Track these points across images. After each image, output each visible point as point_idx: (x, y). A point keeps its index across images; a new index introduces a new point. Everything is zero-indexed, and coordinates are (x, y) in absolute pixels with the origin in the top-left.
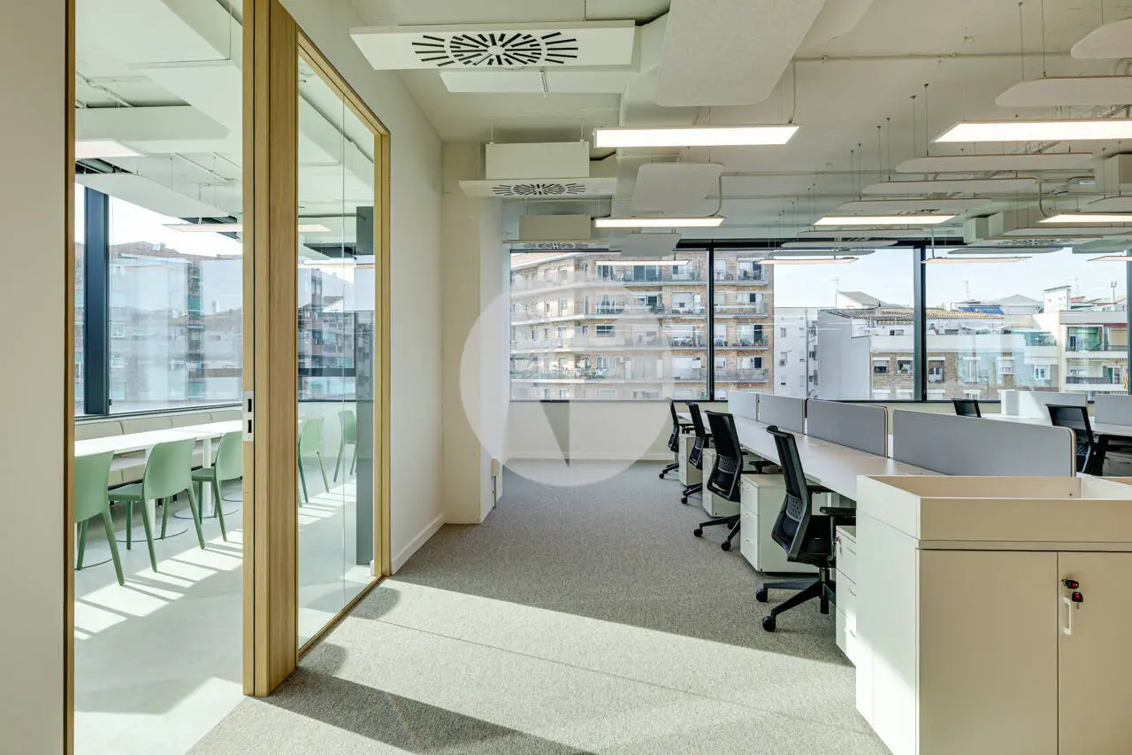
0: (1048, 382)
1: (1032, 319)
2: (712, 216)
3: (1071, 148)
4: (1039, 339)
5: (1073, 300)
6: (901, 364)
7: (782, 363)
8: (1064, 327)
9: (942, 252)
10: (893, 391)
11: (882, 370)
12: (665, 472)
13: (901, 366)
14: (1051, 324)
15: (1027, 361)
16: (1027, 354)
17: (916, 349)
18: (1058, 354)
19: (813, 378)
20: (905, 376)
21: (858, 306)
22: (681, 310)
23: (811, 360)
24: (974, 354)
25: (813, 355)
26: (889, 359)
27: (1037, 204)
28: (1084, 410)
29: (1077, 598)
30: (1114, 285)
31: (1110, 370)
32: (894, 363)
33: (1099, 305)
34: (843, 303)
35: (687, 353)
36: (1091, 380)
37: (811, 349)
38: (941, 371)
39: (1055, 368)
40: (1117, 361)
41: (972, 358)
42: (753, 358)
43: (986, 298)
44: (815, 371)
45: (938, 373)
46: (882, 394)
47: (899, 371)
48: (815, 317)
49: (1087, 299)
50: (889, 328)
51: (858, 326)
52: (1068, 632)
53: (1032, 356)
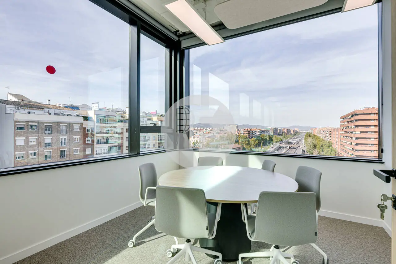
1: (87, 112)
6: (31, 126)
8: (96, 116)
10: (27, 138)
11: (21, 129)
13: (32, 127)
14: (92, 114)
16: (83, 124)
18: (94, 124)
20: (33, 131)
21: (17, 100)
26: (24, 124)
32: (28, 126)
34: (10, 99)
38: (51, 129)
45: (49, 130)
46: (21, 139)
47: (30, 129)
50: (27, 111)
51: (9, 108)
53: (85, 124)
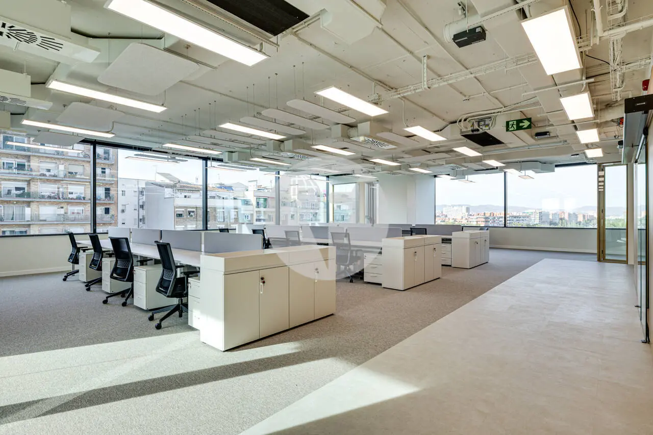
0: (250, 221)
1: (244, 193)
2: (107, 132)
3: (260, 138)
4: (246, 203)
5: (258, 186)
6: (189, 213)
7: (123, 211)
8: (255, 198)
9: (215, 164)
10: (186, 226)
11: (180, 215)
12: (66, 277)
14: (251, 196)
15: (242, 212)
16: (242, 209)
17: (203, 206)
18: (253, 208)
19: (142, 220)
20: (192, 218)
21: (167, 181)
22: (48, 174)
23: (141, 210)
24: (223, 208)
25: (142, 207)
26: (183, 210)
27: (249, 151)
28: (263, 230)
29: (264, 282)
30: (271, 182)
31: (270, 216)
32: (186, 212)
33: (267, 189)
34: (160, 179)
35: (52, 204)
36: (264, 220)
37: (141, 204)
39: (252, 215)
40: (272, 212)
41: (222, 210)
42: (104, 207)
43: (227, 183)
44: (143, 216)
46: (180, 228)
47: (189, 216)
48: (143, 185)
49: (262, 186)
50: (184, 194)
51: (168, 192)
52: (262, 293)
53: (243, 210)
